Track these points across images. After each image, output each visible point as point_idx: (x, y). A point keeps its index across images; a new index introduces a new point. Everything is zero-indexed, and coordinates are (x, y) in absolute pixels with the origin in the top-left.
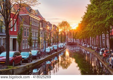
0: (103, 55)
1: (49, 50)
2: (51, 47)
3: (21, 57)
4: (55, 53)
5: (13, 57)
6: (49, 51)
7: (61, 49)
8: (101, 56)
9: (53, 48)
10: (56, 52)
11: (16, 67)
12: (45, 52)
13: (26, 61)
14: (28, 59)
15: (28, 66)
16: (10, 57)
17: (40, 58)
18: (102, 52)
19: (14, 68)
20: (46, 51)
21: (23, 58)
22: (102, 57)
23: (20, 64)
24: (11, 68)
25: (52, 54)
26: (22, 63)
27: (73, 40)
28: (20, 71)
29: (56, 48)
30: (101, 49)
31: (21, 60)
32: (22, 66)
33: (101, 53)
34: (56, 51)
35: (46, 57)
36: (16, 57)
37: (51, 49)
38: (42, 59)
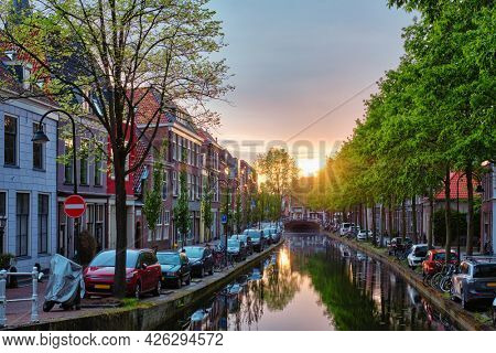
0: (421, 267)
1: (236, 246)
2: (242, 237)
3: (159, 267)
4: (256, 255)
5: (136, 268)
6: (237, 249)
7: (270, 242)
8: (414, 268)
9: (249, 238)
10: (258, 255)
11: (146, 301)
12: (226, 251)
13: (172, 282)
14: (179, 275)
15: (182, 299)
16: (127, 269)
17: (211, 274)
18: (417, 255)
19: (143, 306)
20: (229, 249)
21: (165, 273)
22: (416, 271)
23: (156, 294)
24: (132, 305)
25: (247, 260)
26: (162, 288)
27: (306, 215)
28: (157, 317)
29: (256, 240)
30: (415, 247)
31: (160, 277)
32: (163, 299)
33: (411, 257)
34: (257, 248)
35: (231, 269)
36: (145, 268)
37: (242, 243)
38: (218, 276)
